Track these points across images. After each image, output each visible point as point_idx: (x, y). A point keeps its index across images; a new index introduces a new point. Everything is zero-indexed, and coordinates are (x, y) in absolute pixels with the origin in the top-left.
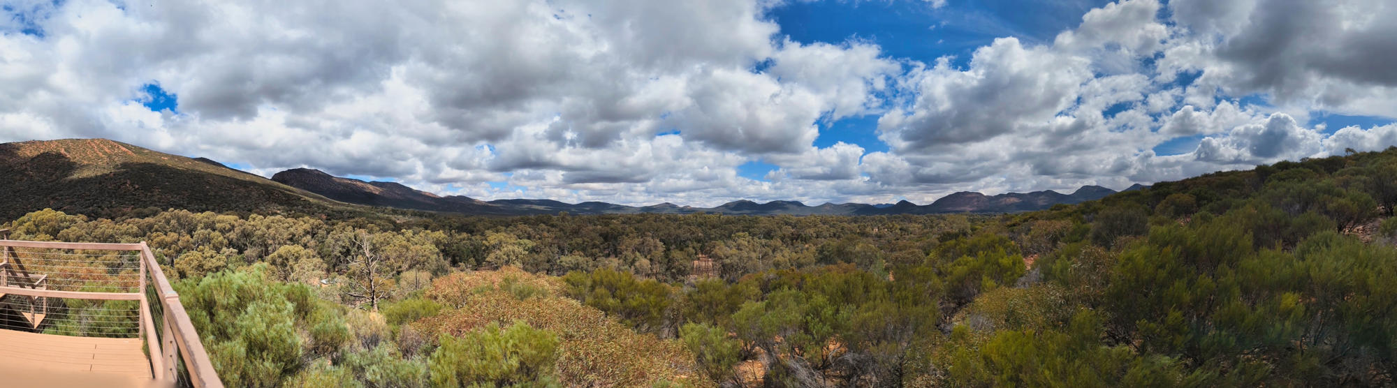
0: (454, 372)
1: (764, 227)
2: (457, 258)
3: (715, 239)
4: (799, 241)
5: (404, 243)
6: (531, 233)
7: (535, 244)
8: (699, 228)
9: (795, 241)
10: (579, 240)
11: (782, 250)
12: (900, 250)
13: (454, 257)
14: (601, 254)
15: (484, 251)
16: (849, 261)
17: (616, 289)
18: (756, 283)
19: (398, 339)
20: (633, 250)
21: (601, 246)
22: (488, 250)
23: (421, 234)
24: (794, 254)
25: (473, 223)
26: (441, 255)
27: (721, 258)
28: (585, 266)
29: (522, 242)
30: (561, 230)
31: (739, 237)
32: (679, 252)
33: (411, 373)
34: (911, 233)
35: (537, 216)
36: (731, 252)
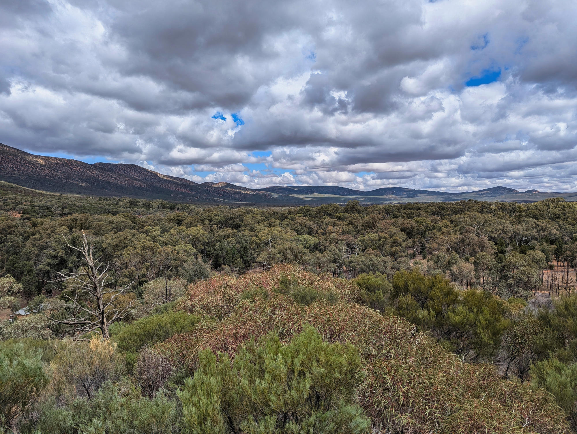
0: (218, 405)
2: (220, 260)
5: (149, 243)
6: (312, 227)
7: (317, 241)
10: (374, 236)
13: (216, 257)
14: (403, 254)
15: (254, 249)
17: (426, 298)
19: (136, 369)
20: (448, 250)
21: (404, 244)
22: (259, 247)
23: (172, 231)
25: (240, 216)
26: (200, 256)
28: (382, 268)
29: (302, 239)
30: (350, 223)
32: (519, 255)
33: (154, 416)
35: (319, 207)
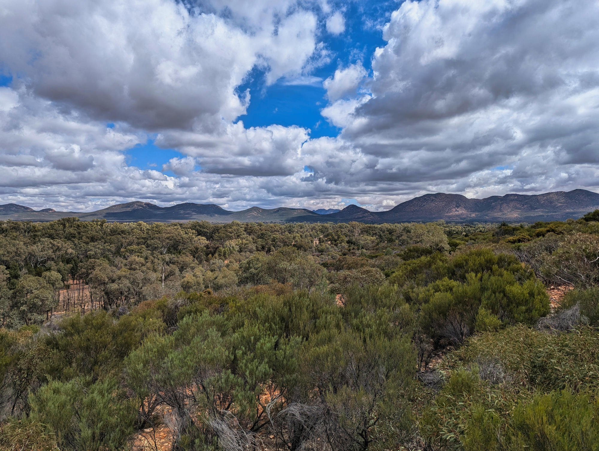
1: (168, 238)
3: (95, 257)
4: (216, 255)
8: (69, 243)
9: (210, 255)
11: (193, 268)
12: (349, 268)
16: (284, 281)
18: (159, 313)
24: (209, 274)
27: (104, 283)
31: (132, 252)
32: (33, 278)
34: (362, 248)
36: (119, 273)
